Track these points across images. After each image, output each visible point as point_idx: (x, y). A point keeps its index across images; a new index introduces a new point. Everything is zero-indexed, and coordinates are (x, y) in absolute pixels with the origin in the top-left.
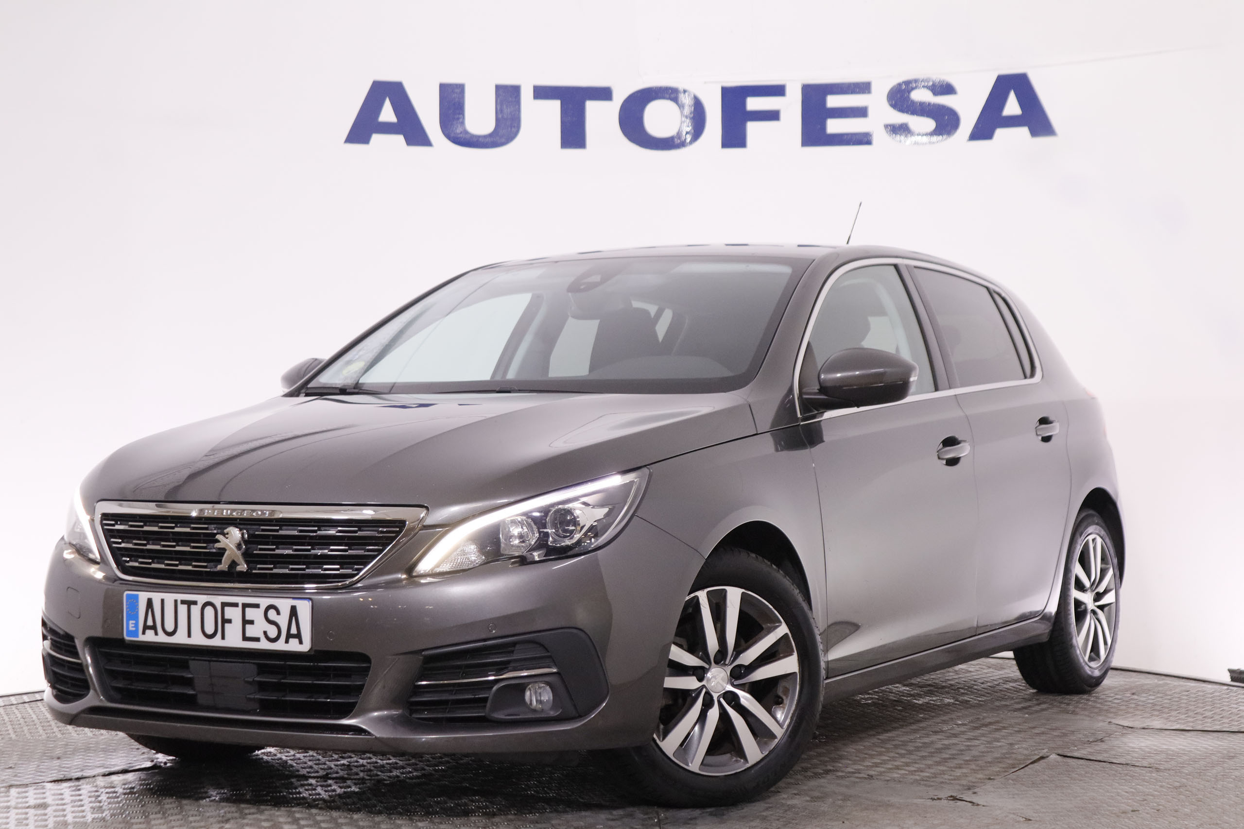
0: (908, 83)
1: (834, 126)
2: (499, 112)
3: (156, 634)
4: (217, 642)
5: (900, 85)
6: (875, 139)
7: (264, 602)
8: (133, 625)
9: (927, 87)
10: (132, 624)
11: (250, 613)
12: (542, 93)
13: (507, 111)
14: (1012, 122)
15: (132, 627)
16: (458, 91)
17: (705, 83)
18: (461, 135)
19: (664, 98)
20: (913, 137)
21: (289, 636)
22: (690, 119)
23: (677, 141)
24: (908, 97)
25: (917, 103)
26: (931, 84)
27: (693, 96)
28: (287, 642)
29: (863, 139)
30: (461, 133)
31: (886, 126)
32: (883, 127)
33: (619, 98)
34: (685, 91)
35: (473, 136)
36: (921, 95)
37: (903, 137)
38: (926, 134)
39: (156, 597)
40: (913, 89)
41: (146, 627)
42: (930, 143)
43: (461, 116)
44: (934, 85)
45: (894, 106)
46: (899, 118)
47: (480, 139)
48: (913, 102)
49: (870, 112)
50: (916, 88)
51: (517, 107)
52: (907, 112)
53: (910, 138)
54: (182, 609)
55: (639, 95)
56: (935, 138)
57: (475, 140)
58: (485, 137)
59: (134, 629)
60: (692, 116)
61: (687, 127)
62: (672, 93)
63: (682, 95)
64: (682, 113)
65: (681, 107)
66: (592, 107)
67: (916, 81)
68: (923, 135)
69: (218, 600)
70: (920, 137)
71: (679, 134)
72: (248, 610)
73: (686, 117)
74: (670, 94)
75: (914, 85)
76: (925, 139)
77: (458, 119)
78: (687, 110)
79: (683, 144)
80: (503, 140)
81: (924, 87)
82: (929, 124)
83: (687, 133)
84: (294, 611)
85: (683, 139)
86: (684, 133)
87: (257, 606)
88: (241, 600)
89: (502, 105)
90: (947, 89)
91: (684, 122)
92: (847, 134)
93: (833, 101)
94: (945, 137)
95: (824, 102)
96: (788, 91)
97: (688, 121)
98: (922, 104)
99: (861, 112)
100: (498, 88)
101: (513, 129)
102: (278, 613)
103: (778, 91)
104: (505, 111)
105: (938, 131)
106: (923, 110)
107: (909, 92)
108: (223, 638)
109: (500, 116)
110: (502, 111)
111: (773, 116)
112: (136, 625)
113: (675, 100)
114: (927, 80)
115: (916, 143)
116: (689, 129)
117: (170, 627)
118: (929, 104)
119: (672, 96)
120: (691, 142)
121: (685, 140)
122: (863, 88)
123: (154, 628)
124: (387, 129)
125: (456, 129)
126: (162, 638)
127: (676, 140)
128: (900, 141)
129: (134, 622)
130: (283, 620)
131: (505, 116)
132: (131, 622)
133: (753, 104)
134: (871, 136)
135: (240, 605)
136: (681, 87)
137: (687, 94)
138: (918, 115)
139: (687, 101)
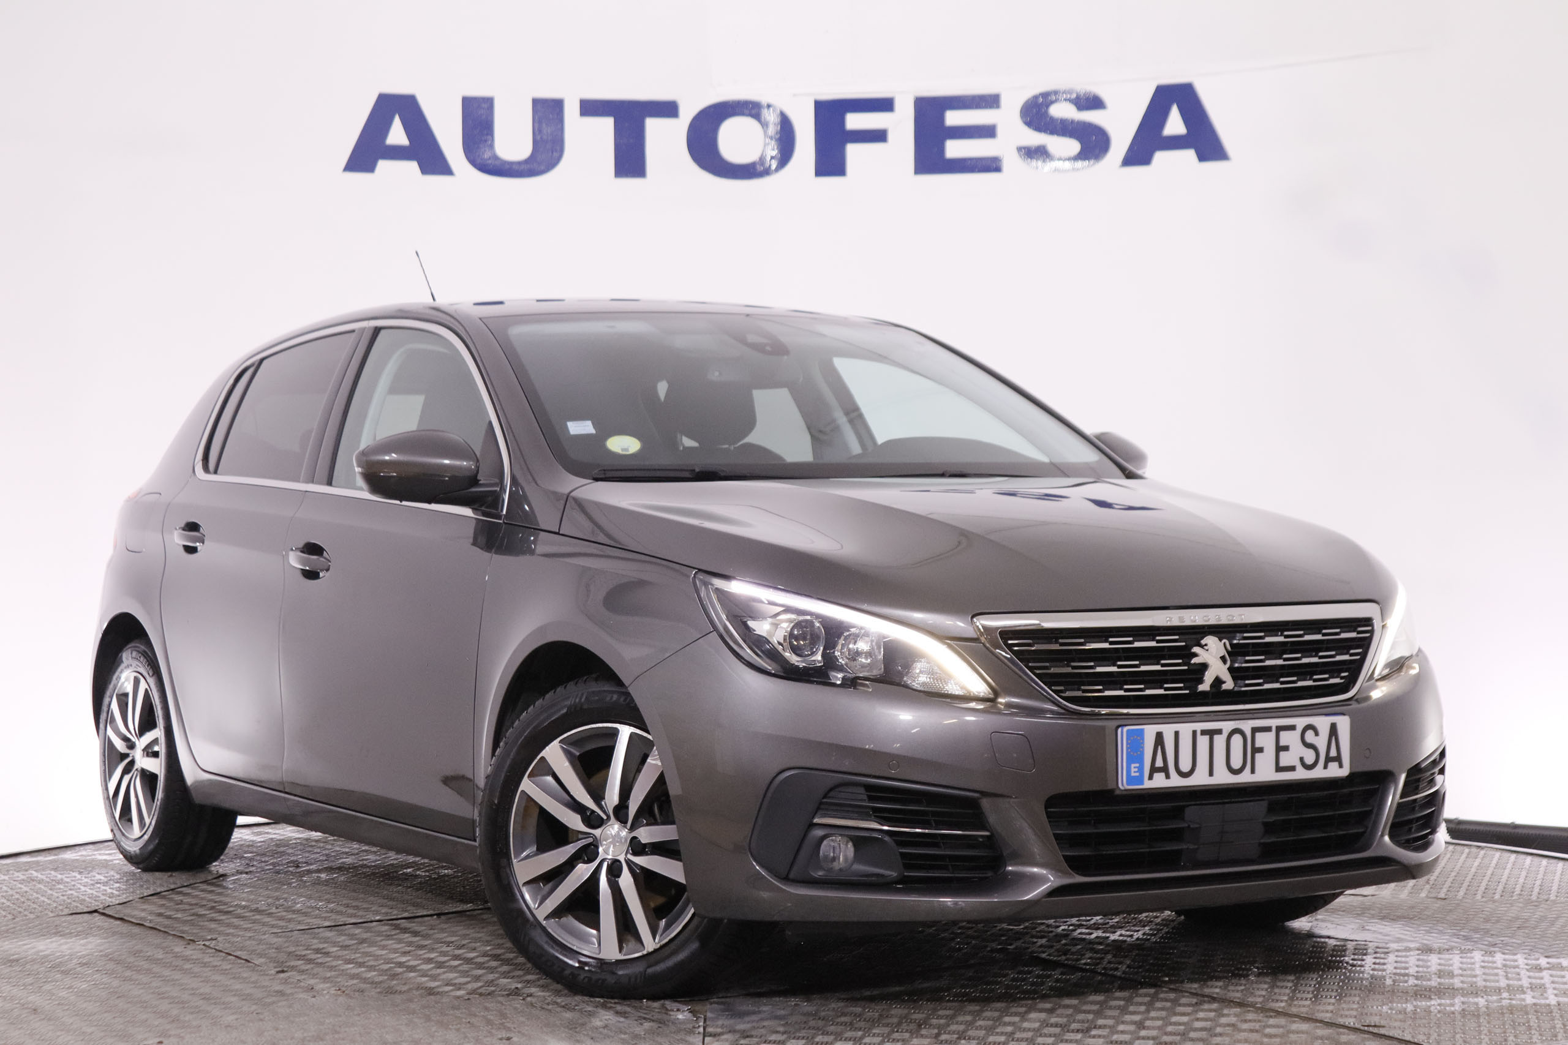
0: (1045, 95)
1: (954, 149)
2: (537, 133)
3: (1168, 777)
4: (1245, 777)
5: (1036, 97)
6: (1006, 165)
7: (1301, 722)
8: (1136, 770)
9: (1070, 101)
10: (1135, 767)
11: (1286, 738)
12: (590, 108)
13: (547, 130)
14: (1175, 143)
15: (1135, 772)
16: (485, 106)
17: (795, 95)
18: (490, 162)
19: (743, 114)
20: (1052, 163)
21: (1329, 759)
22: (776, 140)
23: (760, 168)
24: (1046, 112)
25: (1057, 120)
26: (1074, 96)
27: (779, 112)
28: (1325, 767)
29: (991, 165)
30: (490, 159)
31: (1019, 149)
32: (1016, 150)
33: (687, 114)
34: (769, 106)
35: (505, 162)
36: (1062, 111)
37: (1040, 163)
38: (1069, 159)
39: (1168, 730)
40: (1052, 102)
41: (1154, 770)
42: (1073, 169)
43: (489, 137)
44: (1078, 97)
45: (1029, 124)
46: (1036, 139)
47: (514, 167)
48: (1052, 119)
49: (999, 131)
50: (1056, 101)
51: (559, 126)
52: (1045, 131)
53: (1048, 164)
54: (1203, 742)
55: (713, 110)
56: (1080, 164)
57: (507, 167)
58: (519, 163)
59: (1137, 774)
60: (778, 136)
61: (772, 151)
62: (753, 108)
63: (766, 110)
64: (765, 132)
65: (764, 125)
66: (653, 126)
67: (1056, 93)
68: (1066, 159)
69: (1247, 726)
70: (1061, 162)
71: (762, 160)
72: (1282, 734)
73: (771, 138)
74: (750, 109)
75: (1054, 98)
76: (1068, 165)
77: (486, 141)
78: (772, 130)
79: (767, 172)
80: (543, 168)
81: (1065, 100)
82: (1073, 146)
83: (772, 158)
84: (1333, 730)
85: (767, 165)
86: (768, 158)
87: (1292, 728)
88: (1274, 723)
89: (540, 122)
90: (1094, 103)
91: (768, 144)
92: (971, 159)
93: (954, 118)
94: (1092, 162)
95: (942, 119)
96: (897, 105)
97: (773, 142)
98: (1063, 122)
99: (987, 132)
100: (536, 102)
101: (555, 154)
102: (1317, 734)
103: (884, 105)
104: (545, 132)
105: (1083, 155)
106: (1064, 128)
107: (1048, 106)
108: (1253, 771)
109: (538, 138)
110: (540, 131)
111: (879, 136)
112: (1141, 769)
113: (757, 116)
114: (1070, 92)
115: (1056, 170)
116: (774, 153)
117: (1185, 766)
118: (1073, 122)
119: (753, 112)
120: (777, 169)
121: (770, 166)
122: (990, 101)
123: (1165, 770)
124: (397, 153)
125: (483, 154)
126: (1176, 781)
127: (758, 166)
128: (1037, 168)
129: (1137, 765)
130: (1321, 742)
131: (545, 137)
132: (1133, 765)
133: (855, 121)
134: (1000, 161)
135: (1274, 729)
136: (764, 100)
137: (771, 109)
138: (1058, 134)
139: (771, 117)
